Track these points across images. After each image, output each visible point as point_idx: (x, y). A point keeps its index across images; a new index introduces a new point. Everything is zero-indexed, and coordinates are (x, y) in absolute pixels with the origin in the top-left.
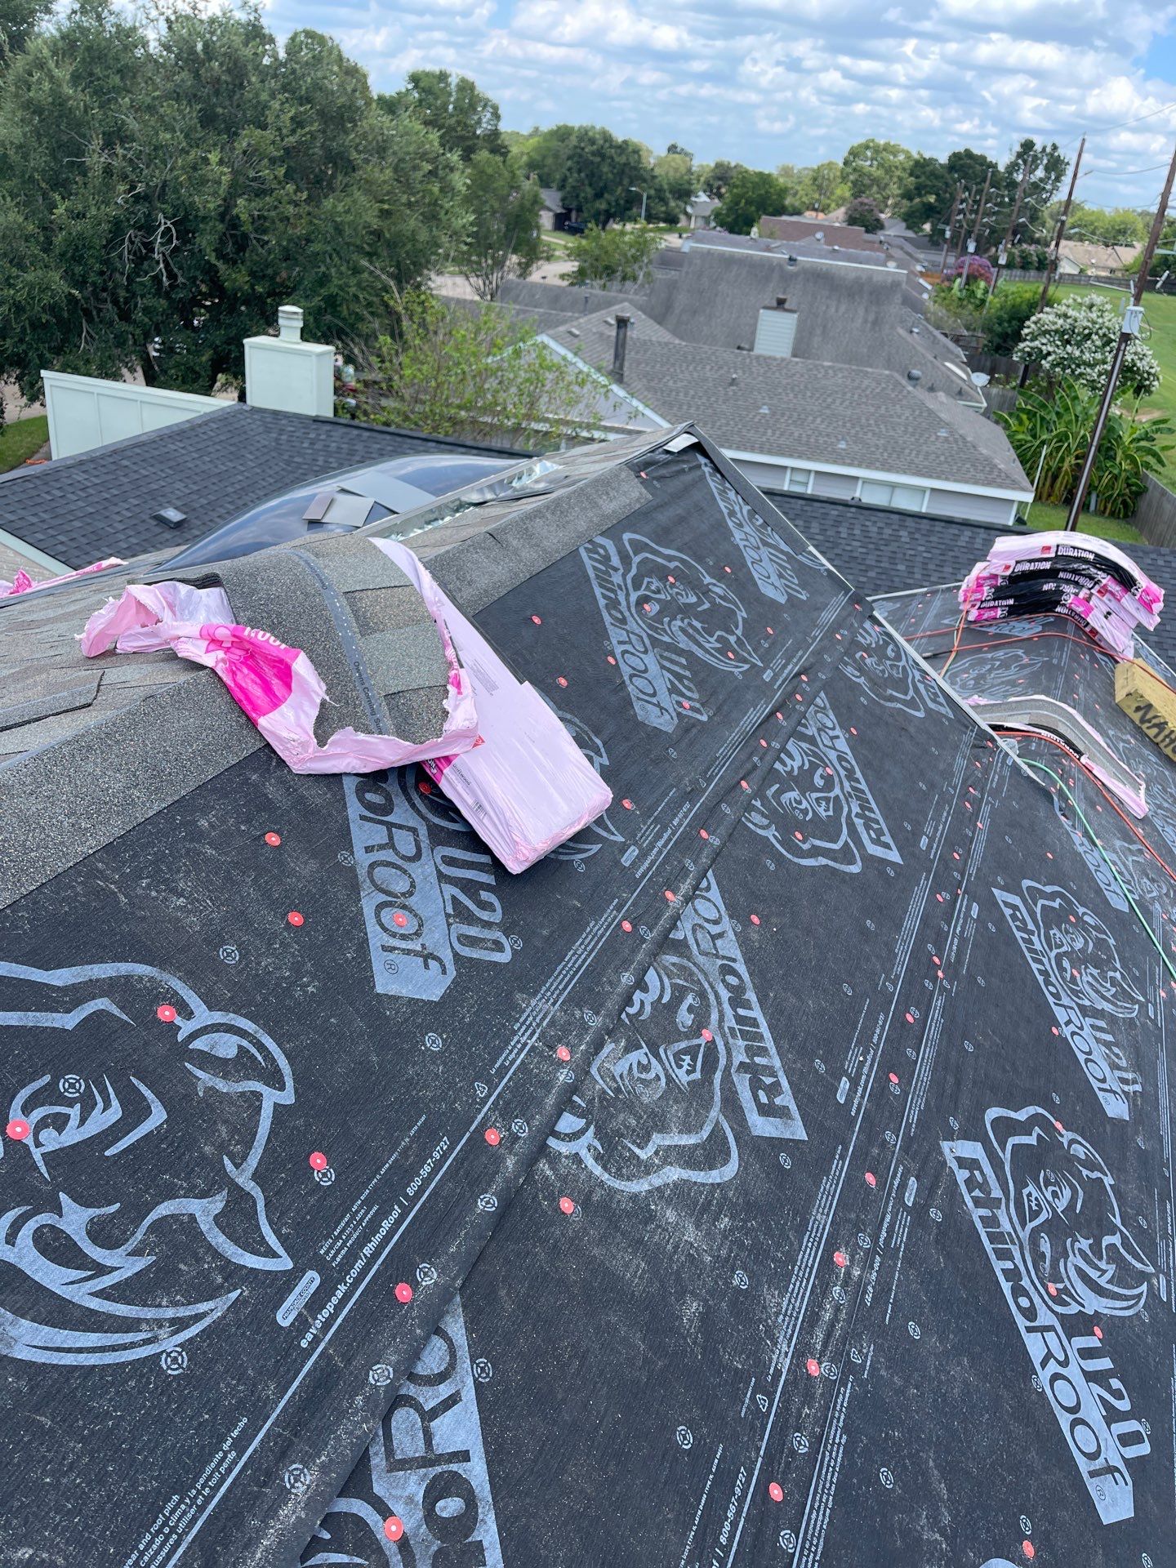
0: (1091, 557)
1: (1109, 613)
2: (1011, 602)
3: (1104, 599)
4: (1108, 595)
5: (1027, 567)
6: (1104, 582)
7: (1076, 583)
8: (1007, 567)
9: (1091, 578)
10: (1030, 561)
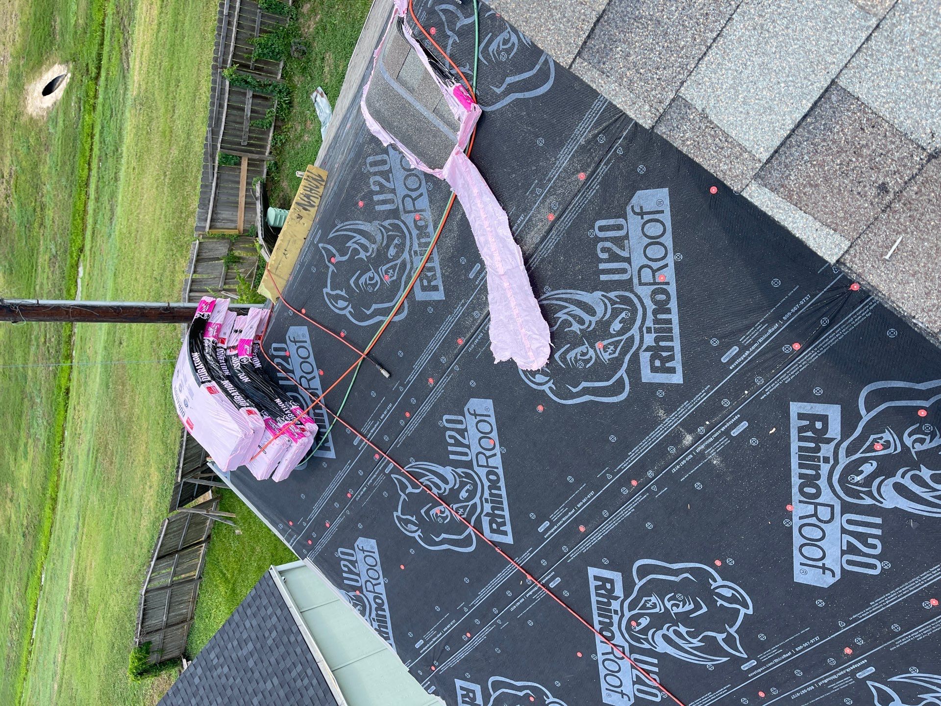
0: (196, 355)
1: (236, 331)
2: (278, 401)
3: (226, 337)
4: (222, 336)
5: (239, 398)
6: (211, 339)
7: (227, 360)
8: (250, 412)
9: (215, 348)
10: (231, 397)
